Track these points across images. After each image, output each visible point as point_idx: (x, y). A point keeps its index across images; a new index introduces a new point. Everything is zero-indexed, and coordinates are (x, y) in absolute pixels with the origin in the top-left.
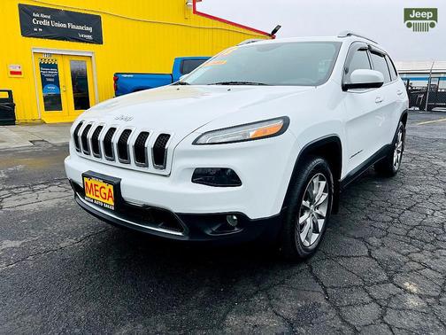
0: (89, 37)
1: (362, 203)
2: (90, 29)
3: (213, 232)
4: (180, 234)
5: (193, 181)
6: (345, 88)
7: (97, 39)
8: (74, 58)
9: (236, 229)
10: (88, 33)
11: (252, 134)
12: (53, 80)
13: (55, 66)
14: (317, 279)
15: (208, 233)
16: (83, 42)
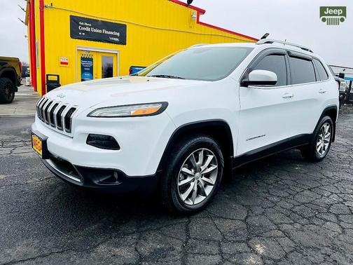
0: (117, 39)
1: (271, 179)
2: (118, 34)
3: (100, 182)
4: (79, 180)
5: (87, 143)
6: (245, 83)
7: (122, 41)
8: (104, 55)
9: (117, 182)
10: (116, 36)
11: (132, 113)
12: (88, 69)
13: (91, 60)
14: (187, 230)
15: (96, 182)
16: (112, 43)
